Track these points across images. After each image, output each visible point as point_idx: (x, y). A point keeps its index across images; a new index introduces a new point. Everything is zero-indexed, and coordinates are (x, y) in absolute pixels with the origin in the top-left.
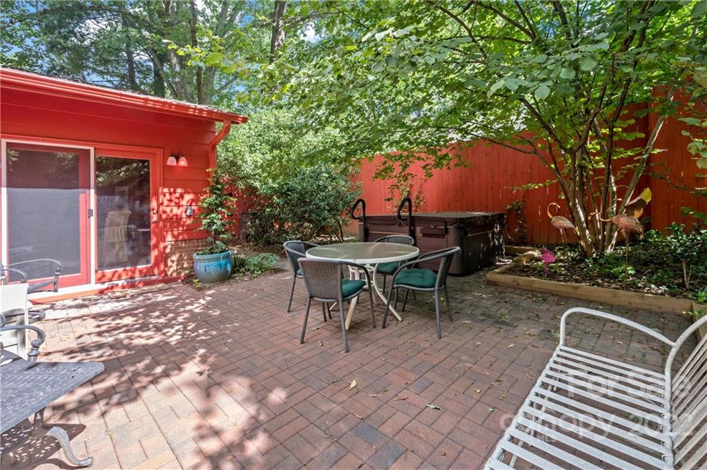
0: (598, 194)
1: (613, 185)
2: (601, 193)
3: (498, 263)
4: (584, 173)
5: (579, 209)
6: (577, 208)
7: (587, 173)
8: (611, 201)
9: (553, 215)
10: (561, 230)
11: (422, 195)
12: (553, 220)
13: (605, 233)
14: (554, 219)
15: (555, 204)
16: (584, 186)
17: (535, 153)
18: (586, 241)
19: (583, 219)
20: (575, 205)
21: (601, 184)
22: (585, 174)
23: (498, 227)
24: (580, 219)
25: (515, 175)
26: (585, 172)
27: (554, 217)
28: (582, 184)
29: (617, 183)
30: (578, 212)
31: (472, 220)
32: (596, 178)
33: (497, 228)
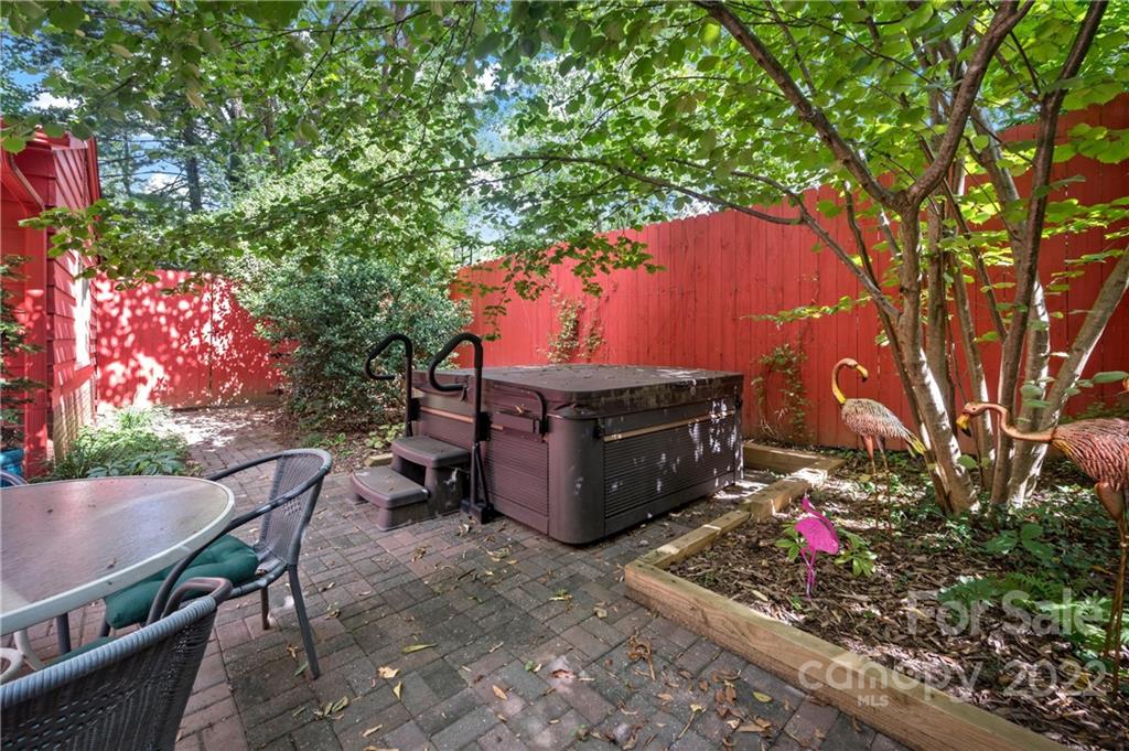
0: (990, 336)
1: (1041, 310)
2: (1002, 333)
3: (722, 496)
4: (946, 276)
5: (930, 379)
6: (923, 377)
7: (957, 277)
8: (1030, 358)
9: (847, 396)
10: (869, 442)
11: (601, 329)
12: (846, 409)
13: (1012, 453)
14: (849, 405)
15: (852, 362)
16: (945, 314)
17: (802, 221)
18: (950, 468)
19: (940, 406)
20: (917, 366)
21: (1001, 306)
22: (950, 280)
23: (724, 407)
24: (931, 406)
25: (782, 289)
26: (951, 273)
27: (851, 401)
28: (940, 308)
29: (1050, 304)
30: (925, 388)
31: (612, 398)
32: (985, 289)
33: (718, 410)
